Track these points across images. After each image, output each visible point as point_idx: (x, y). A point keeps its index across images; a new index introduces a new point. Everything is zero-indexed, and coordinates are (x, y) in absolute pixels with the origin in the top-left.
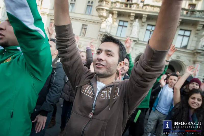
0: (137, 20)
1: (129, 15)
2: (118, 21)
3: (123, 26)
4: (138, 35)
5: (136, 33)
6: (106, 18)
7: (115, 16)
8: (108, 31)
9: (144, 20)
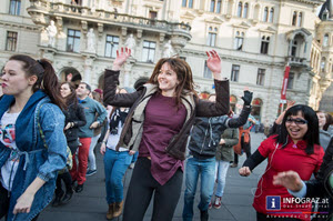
0: (92, 30)
1: (79, 22)
2: (66, 30)
3: (74, 37)
4: (96, 48)
5: (92, 47)
6: (47, 25)
7: (60, 24)
8: (53, 45)
9: (101, 30)
